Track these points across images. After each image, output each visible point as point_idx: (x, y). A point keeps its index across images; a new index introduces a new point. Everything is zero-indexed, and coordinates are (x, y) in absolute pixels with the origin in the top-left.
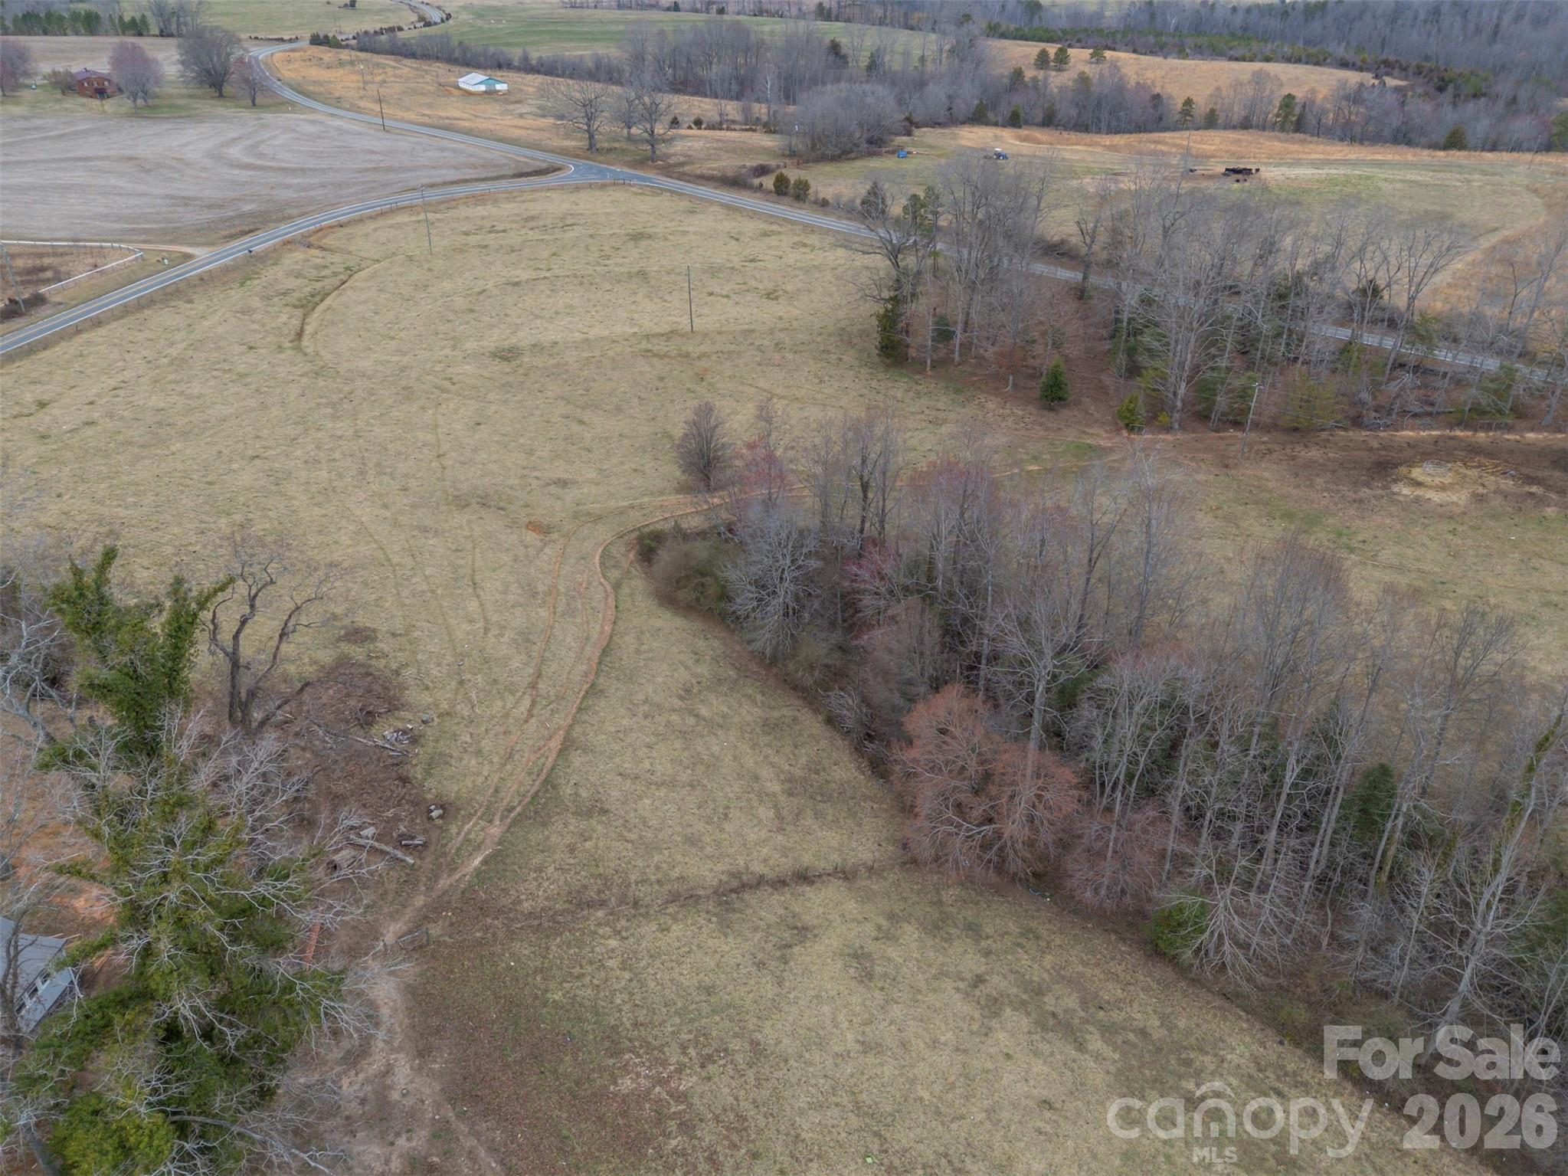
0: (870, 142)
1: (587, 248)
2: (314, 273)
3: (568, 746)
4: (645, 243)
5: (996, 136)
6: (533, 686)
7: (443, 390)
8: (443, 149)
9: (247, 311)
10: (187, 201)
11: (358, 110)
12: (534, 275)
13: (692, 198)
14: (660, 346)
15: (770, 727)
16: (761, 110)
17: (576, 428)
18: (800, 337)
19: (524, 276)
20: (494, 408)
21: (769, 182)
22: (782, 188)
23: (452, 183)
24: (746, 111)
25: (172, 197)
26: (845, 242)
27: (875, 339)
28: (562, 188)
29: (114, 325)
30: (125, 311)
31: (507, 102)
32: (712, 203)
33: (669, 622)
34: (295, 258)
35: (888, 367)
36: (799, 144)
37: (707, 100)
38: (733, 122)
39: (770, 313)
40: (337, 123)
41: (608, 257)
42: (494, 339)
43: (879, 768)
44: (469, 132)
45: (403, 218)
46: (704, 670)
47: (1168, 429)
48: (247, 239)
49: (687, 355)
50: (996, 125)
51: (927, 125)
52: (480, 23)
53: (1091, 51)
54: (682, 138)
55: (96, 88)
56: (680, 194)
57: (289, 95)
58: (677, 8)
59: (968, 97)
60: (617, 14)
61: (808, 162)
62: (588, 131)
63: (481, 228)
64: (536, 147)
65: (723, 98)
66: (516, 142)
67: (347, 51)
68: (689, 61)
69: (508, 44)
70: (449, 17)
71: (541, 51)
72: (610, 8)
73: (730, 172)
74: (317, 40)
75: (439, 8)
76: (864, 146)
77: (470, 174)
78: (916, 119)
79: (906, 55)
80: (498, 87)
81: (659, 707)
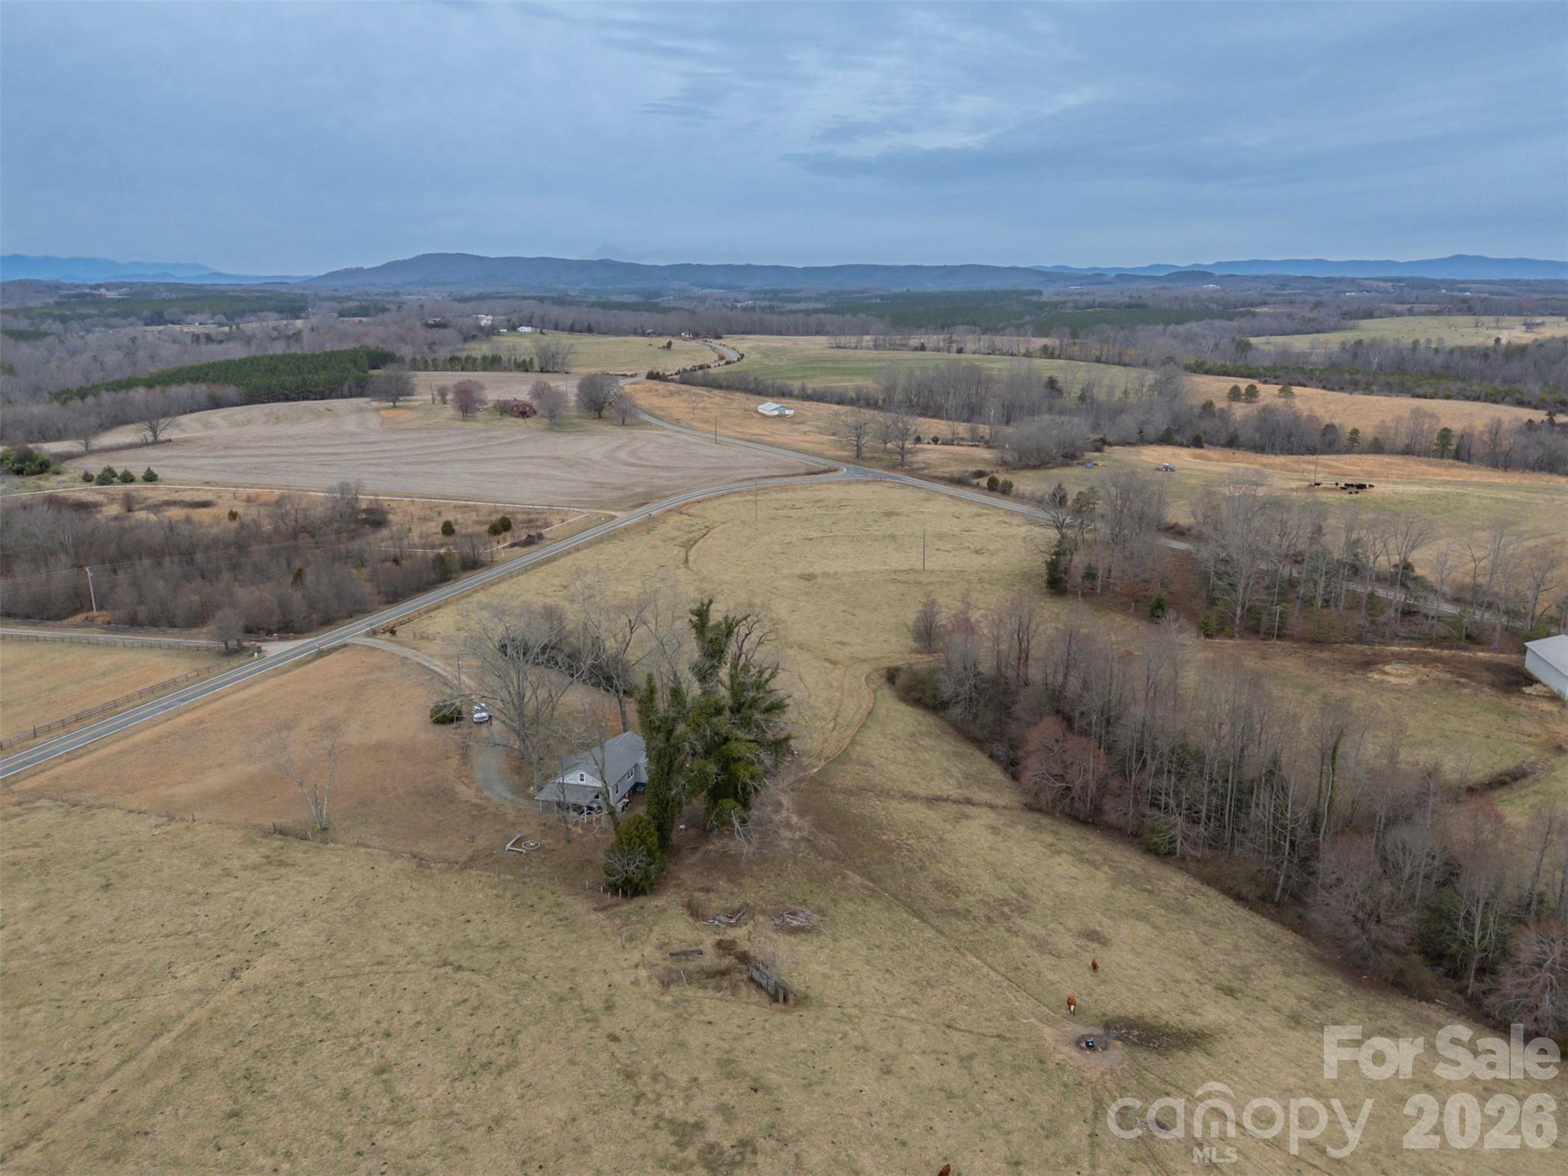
0: (1065, 456)
1: (856, 520)
2: (688, 529)
3: (853, 742)
4: (895, 518)
5: (1174, 454)
6: (835, 719)
7: (772, 593)
8: (757, 456)
9: (654, 547)
10: (601, 485)
11: (693, 428)
12: (822, 534)
13: (927, 490)
14: (904, 577)
15: (955, 753)
16: (984, 430)
17: (849, 617)
18: (995, 576)
19: (816, 535)
20: (802, 604)
21: (984, 482)
22: (993, 486)
23: (766, 477)
24: (973, 431)
25: (592, 483)
26: (1032, 522)
27: (1042, 581)
28: (839, 482)
29: (586, 551)
30: (590, 544)
31: (793, 423)
32: (942, 494)
33: (902, 707)
34: (675, 519)
35: (1052, 595)
36: (1009, 458)
37: (943, 422)
38: (963, 439)
39: (977, 561)
40: (683, 437)
41: (870, 526)
42: (800, 569)
43: (1015, 777)
44: (772, 445)
45: (734, 499)
46: (922, 728)
47: (1231, 637)
48: (645, 508)
49: (920, 583)
50: (1181, 445)
51: (1118, 445)
52: (766, 361)
53: (1280, 387)
54: (923, 450)
55: (523, 412)
56: (920, 488)
57: (646, 417)
58: (922, 348)
59: (1160, 422)
60: (874, 354)
61: (1014, 469)
62: (857, 445)
63: (785, 506)
64: (819, 455)
65: (956, 420)
66: (805, 452)
67: (672, 384)
68: (931, 391)
69: (790, 378)
70: (742, 356)
71: (814, 384)
72: (868, 348)
73: (956, 475)
74: (652, 376)
75: (734, 349)
76: (1060, 459)
77: (776, 472)
78: (1109, 439)
79: (1111, 389)
80: (787, 412)
81: (899, 739)
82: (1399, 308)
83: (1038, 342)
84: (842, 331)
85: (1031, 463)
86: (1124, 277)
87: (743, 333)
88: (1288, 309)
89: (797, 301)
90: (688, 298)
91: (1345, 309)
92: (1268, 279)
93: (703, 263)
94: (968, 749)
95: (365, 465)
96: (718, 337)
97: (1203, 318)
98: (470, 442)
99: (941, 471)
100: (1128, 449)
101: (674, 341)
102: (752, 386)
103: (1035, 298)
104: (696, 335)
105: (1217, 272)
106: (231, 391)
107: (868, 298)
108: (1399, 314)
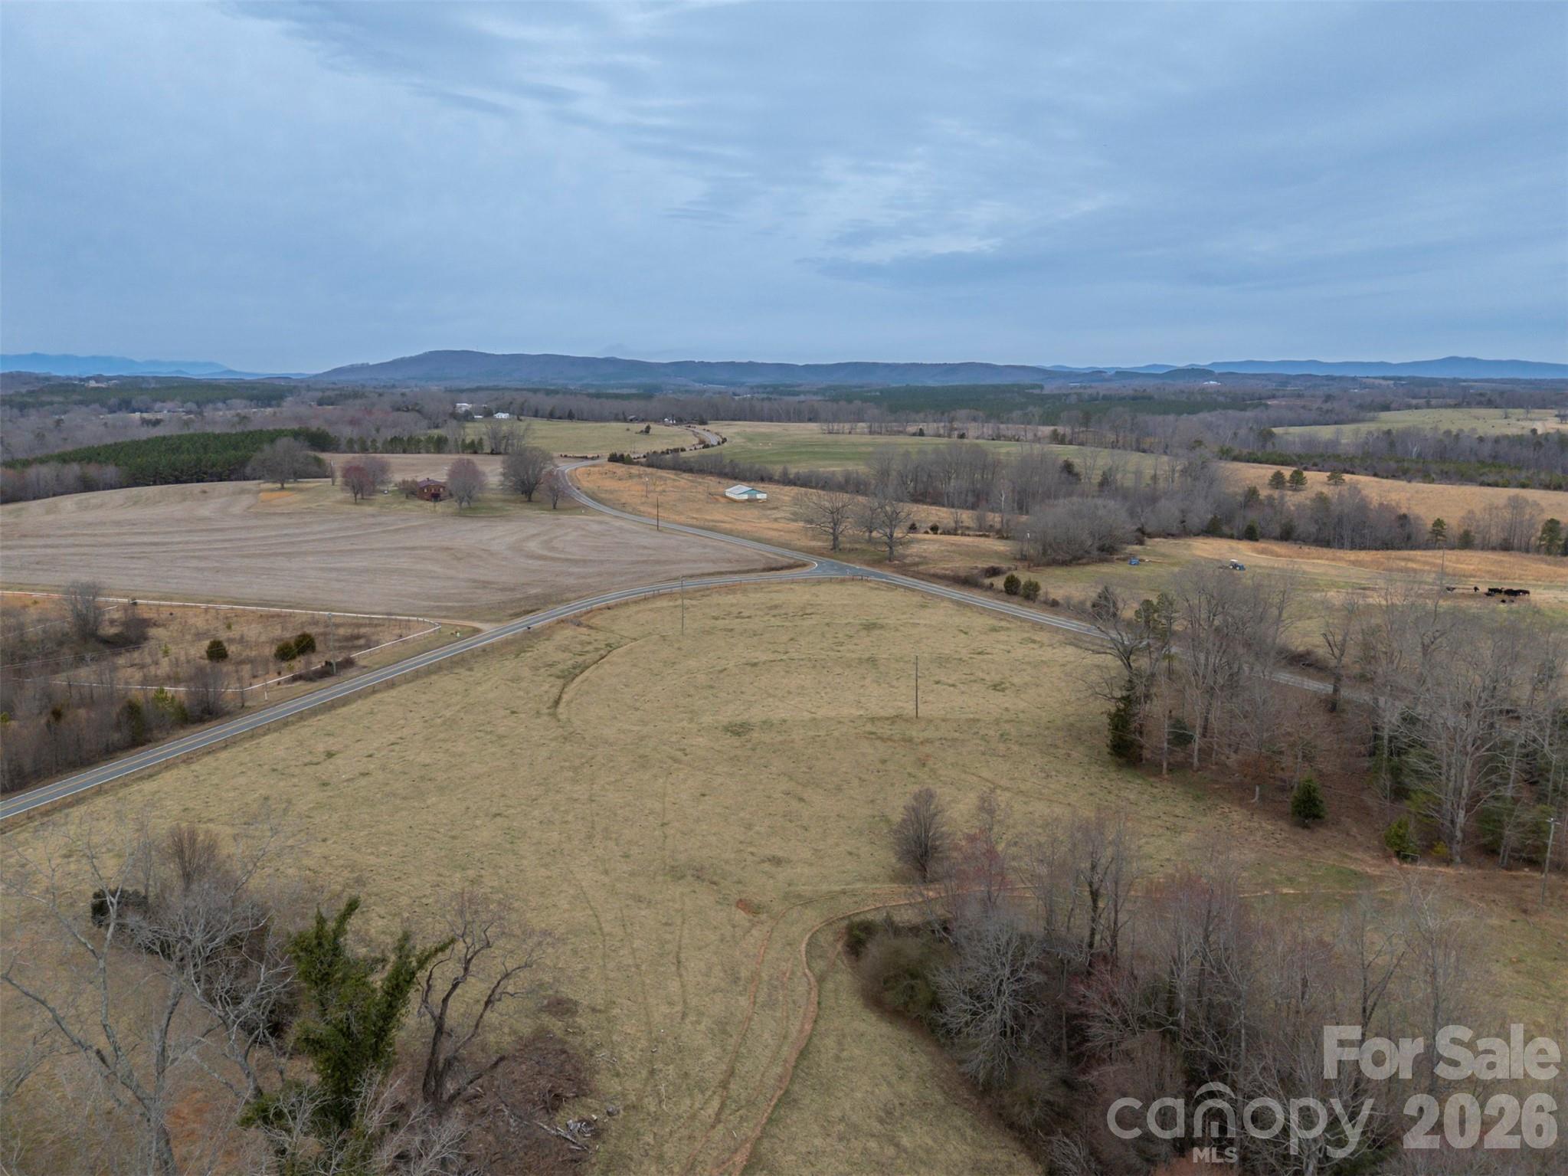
0: (1102, 549)
1: (823, 635)
2: (579, 648)
4: (877, 632)
5: (1231, 548)
6: (724, 1085)
7: (675, 760)
8: (705, 547)
9: (517, 679)
10: (485, 585)
11: (639, 513)
12: (772, 657)
13: (924, 594)
14: (885, 730)
16: (995, 519)
17: (795, 804)
18: (1027, 729)
19: (764, 658)
20: (720, 780)
21: (999, 582)
22: (1012, 588)
23: (710, 575)
24: (980, 520)
25: (475, 581)
26: (1075, 641)
27: (1104, 740)
28: (805, 581)
29: (404, 687)
31: (764, 508)
32: (943, 599)
34: (569, 632)
35: (1120, 766)
36: (1030, 550)
37: (945, 509)
38: (968, 528)
39: (996, 704)
40: (618, 523)
41: (842, 644)
42: (730, 713)
45: (663, 603)
46: (907, 1089)
47: (1448, 862)
48: (528, 617)
49: (910, 740)
50: (1231, 537)
51: (1159, 536)
52: (750, 445)
53: (1328, 474)
54: (919, 541)
55: (433, 493)
56: (913, 590)
57: (584, 500)
58: (921, 433)
59: (1202, 512)
60: (868, 438)
61: (1038, 565)
62: (833, 534)
63: (729, 614)
64: (786, 546)
65: (959, 507)
66: (768, 542)
67: (637, 467)
68: (930, 476)
69: (771, 462)
70: (724, 440)
71: (799, 468)
72: (863, 434)
73: (962, 574)
74: (614, 458)
75: (717, 434)
76: (1095, 553)
77: (726, 567)
78: (1148, 530)
79: (1138, 474)
80: (759, 496)
82: (1414, 402)
83: (1047, 430)
84: (835, 419)
85: (1059, 558)
86: (1121, 374)
88: (1299, 402)
89: (797, 394)
90: (687, 392)
91: (1358, 401)
92: (1268, 377)
93: (706, 361)
94: (1001, 1151)
95: (186, 557)
96: (703, 422)
97: (1215, 409)
98: (348, 528)
99: (939, 568)
100: (1172, 541)
101: (653, 426)
102: (727, 470)
103: (1037, 391)
104: (680, 421)
105: (1217, 371)
106: (110, 471)
107: (867, 392)
108: (1417, 407)
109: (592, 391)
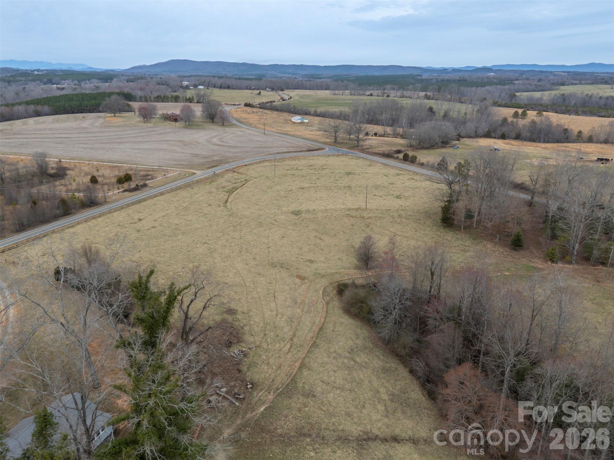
0: (443, 142)
1: (330, 177)
2: (234, 181)
3: (302, 366)
4: (351, 176)
5: (495, 142)
6: (292, 339)
7: (273, 224)
8: (283, 141)
9: (210, 193)
10: (197, 155)
11: (257, 128)
12: (310, 185)
13: (371, 161)
14: (354, 213)
15: (385, 370)
16: (400, 130)
17: (318, 241)
18: (409, 213)
19: (306, 185)
20: (290, 231)
21: (401, 156)
22: (406, 158)
23: (285, 153)
24: (394, 131)
25: (192, 154)
26: (430, 179)
28: (323, 155)
29: (167, 195)
30: (172, 190)
31: (307, 126)
32: (378, 162)
33: (347, 320)
34: (229, 175)
35: (445, 227)
36: (414, 143)
37: (380, 126)
38: (389, 134)
39: (397, 203)
40: (249, 131)
41: (337, 180)
42: (293, 207)
44: (293, 136)
46: (359, 342)
47: (570, 263)
48: (214, 169)
49: (363, 217)
50: (495, 138)
51: (466, 137)
52: (301, 100)
53: (537, 112)
54: (369, 139)
55: (175, 119)
56: (366, 159)
57: (235, 122)
58: (371, 95)
59: (484, 128)
60: (350, 97)
61: (417, 149)
62: (335, 136)
63: (293, 168)
64: (316, 141)
65: (386, 126)
66: (308, 139)
67: (256, 109)
68: (374, 113)
69: (310, 107)
70: (291, 98)
71: (321, 109)
72: (347, 95)
73: (386, 152)
74: (246, 105)
75: (288, 95)
76: (440, 144)
77: (292, 150)
78: (462, 134)
79: (459, 112)
80: (305, 121)
81: (340, 355)
82: (575, 82)
83: (423, 94)
84: (337, 89)
85: (425, 146)
87: (294, 89)
88: (528, 82)
89: (321, 78)
90: (276, 77)
91: (552, 82)
92: (515, 71)
93: (283, 64)
94: (393, 364)
95: (79, 143)
96: (282, 90)
97: (492, 85)
98: (142, 132)
99: (377, 150)
100: (471, 139)
101: (262, 91)
102: (292, 110)
103: (419, 78)
104: (273, 89)
105: (494, 69)
106: (46, 108)
107: (350, 77)
108: (576, 84)
109: (237, 77)
